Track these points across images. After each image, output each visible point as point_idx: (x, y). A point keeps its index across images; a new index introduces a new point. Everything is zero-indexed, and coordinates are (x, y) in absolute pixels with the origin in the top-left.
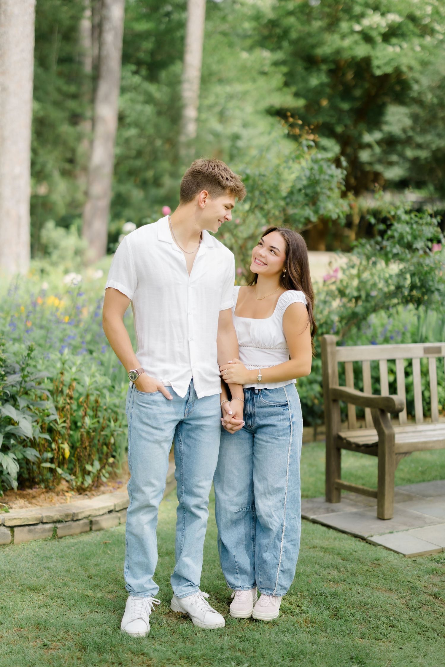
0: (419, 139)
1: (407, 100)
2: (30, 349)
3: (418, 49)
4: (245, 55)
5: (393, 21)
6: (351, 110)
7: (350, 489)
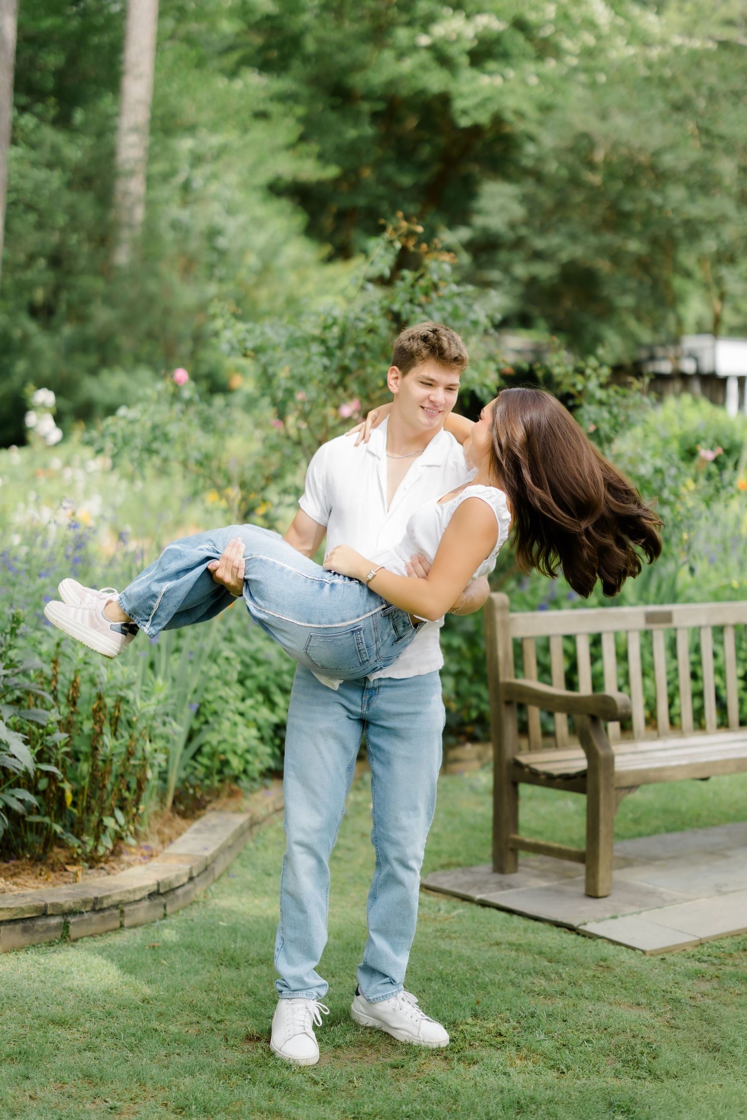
0: (540, 243)
1: (512, 170)
2: (15, 619)
3: (533, 80)
4: (221, 83)
5: (486, 28)
6: (415, 186)
7: (537, 849)
